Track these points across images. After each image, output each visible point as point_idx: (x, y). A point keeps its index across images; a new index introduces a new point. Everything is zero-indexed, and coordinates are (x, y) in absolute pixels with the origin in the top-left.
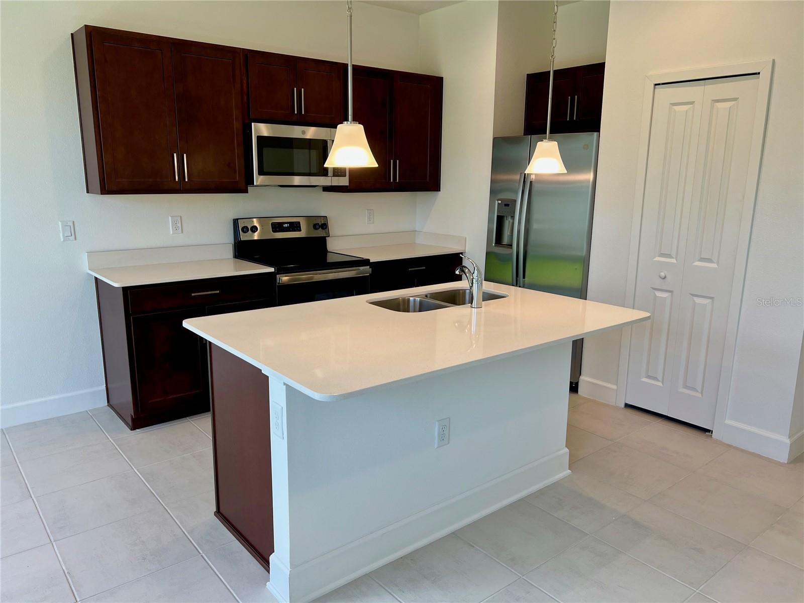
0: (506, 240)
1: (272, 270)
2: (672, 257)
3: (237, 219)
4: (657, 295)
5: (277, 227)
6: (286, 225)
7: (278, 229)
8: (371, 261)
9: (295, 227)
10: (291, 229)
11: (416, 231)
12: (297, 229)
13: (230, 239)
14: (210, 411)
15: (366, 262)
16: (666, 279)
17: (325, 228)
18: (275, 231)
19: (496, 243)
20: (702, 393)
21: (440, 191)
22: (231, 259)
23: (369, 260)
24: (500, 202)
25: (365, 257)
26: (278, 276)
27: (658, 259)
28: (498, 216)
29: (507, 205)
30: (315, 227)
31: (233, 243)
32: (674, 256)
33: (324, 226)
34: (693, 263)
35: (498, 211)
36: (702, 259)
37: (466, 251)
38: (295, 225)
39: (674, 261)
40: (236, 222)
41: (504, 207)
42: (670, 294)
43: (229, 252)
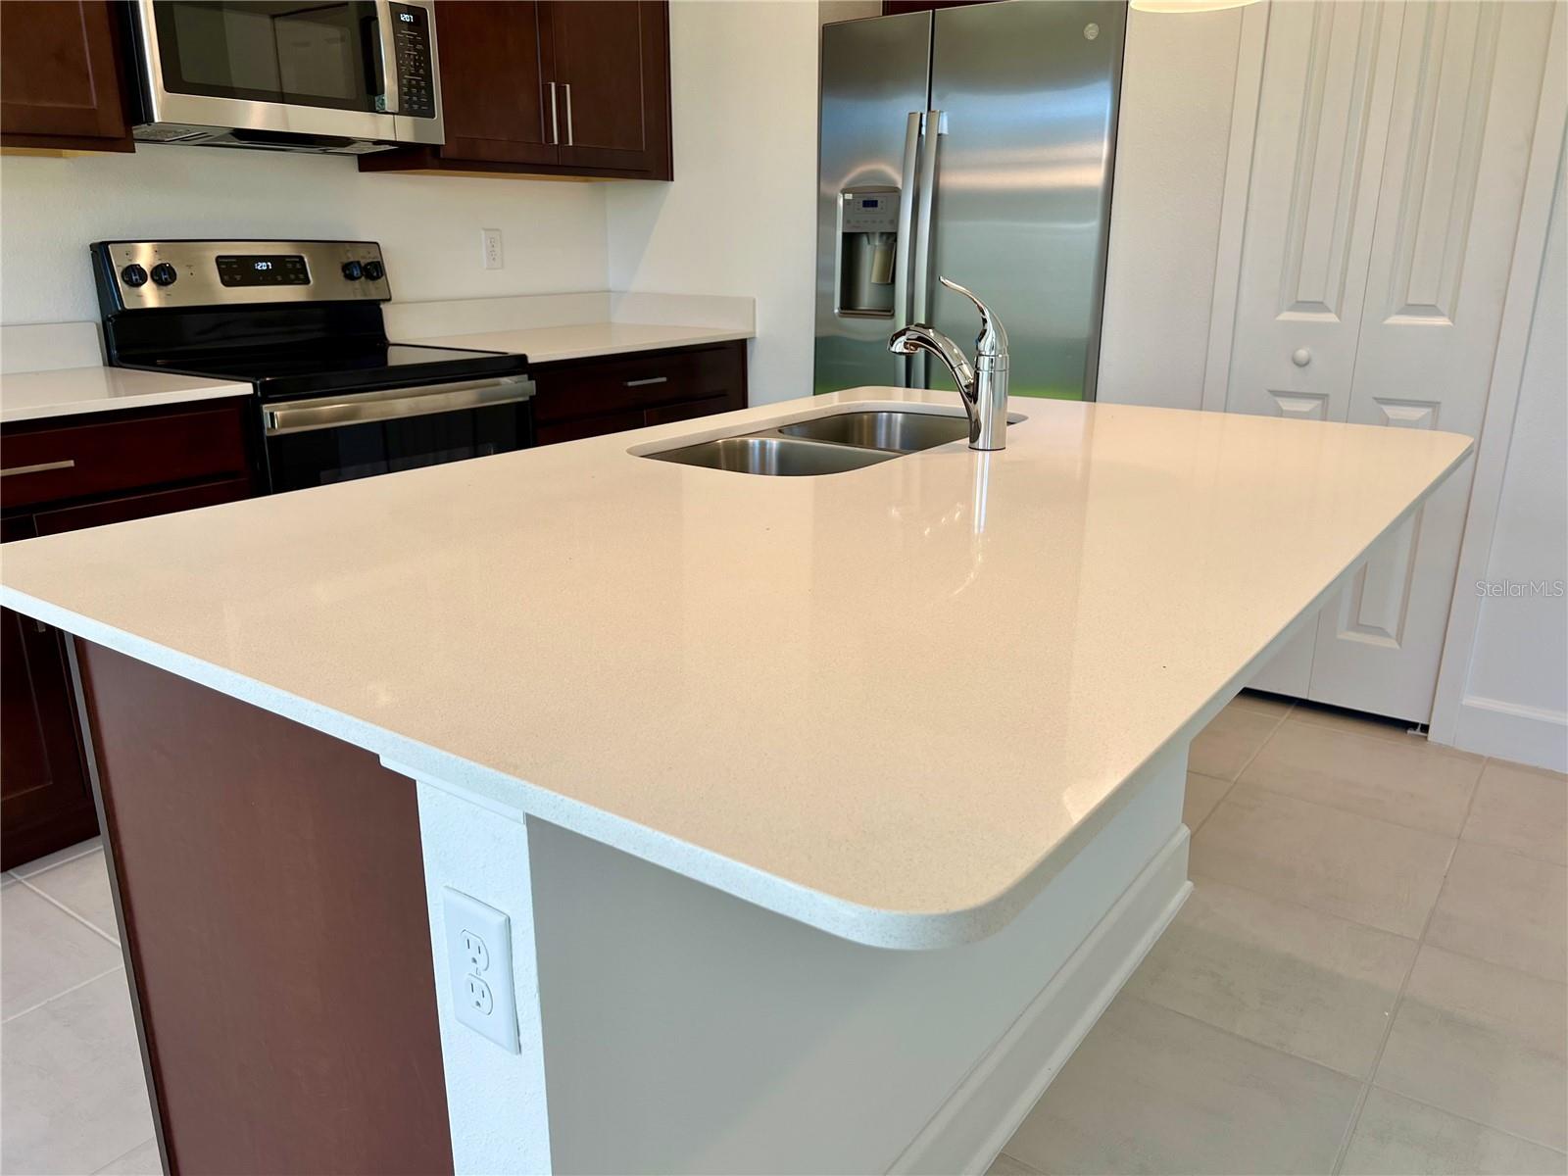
0: (867, 296)
1: (245, 388)
2: (1327, 310)
3: (104, 245)
4: (1284, 408)
5: (236, 270)
6: (262, 266)
7: (238, 277)
8: (530, 361)
9: (287, 270)
10: (279, 278)
11: (609, 291)
12: (297, 278)
13: (90, 310)
14: (98, 833)
15: (516, 364)
16: (1307, 367)
17: (378, 277)
18: (229, 280)
19: (843, 307)
20: (1399, 638)
21: (672, 180)
22: (98, 367)
23: (523, 357)
24: (849, 196)
25: (513, 349)
26: (266, 409)
27: (1286, 316)
28: (844, 234)
29: (870, 204)
30: (349, 271)
31: (100, 321)
32: (1332, 306)
33: (374, 270)
34: (1384, 319)
35: (846, 221)
36: (1410, 309)
37: (757, 335)
38: (290, 266)
39: (1331, 318)
40: (100, 252)
41: (864, 209)
42: (1319, 402)
43: (89, 347)
